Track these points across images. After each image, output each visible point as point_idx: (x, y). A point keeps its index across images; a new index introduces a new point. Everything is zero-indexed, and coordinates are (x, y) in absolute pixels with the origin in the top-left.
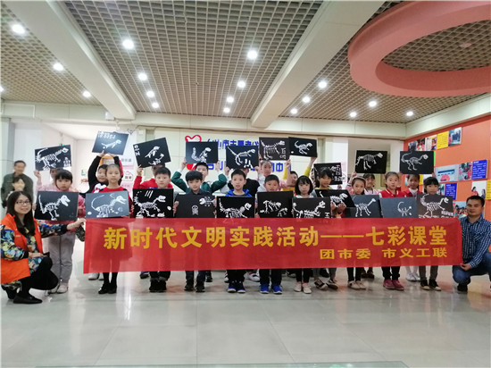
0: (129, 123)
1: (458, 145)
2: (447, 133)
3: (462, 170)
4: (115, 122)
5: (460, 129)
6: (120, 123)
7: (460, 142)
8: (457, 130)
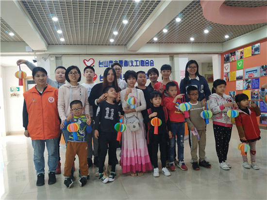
0: (44, 53)
1: (259, 54)
2: (250, 47)
3: (262, 70)
4: (33, 53)
5: (259, 44)
6: (37, 53)
7: (259, 53)
8: (257, 45)
